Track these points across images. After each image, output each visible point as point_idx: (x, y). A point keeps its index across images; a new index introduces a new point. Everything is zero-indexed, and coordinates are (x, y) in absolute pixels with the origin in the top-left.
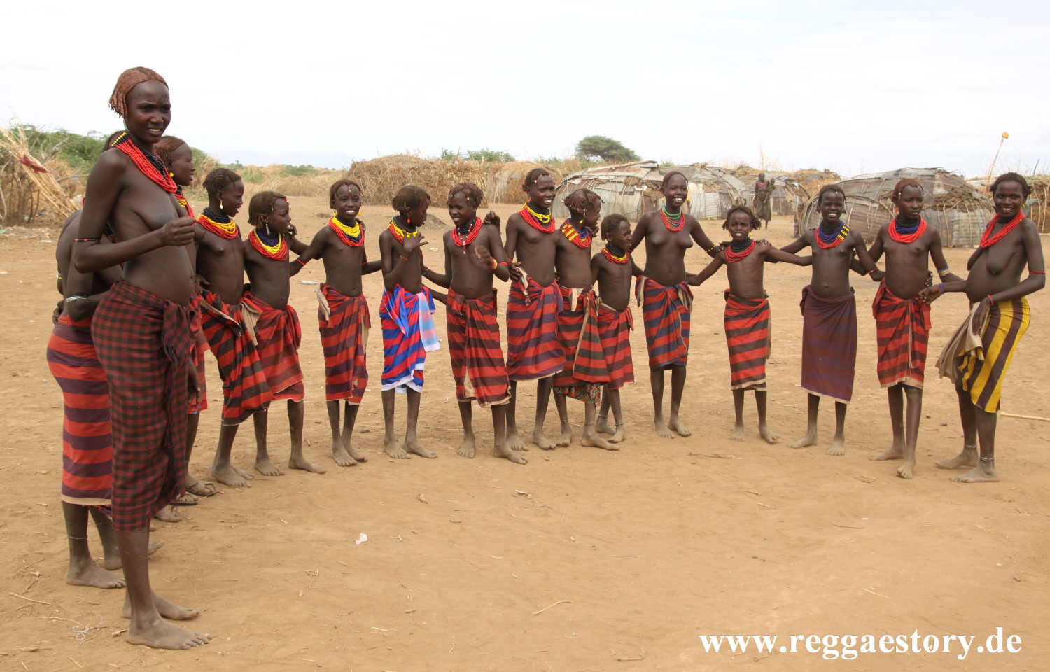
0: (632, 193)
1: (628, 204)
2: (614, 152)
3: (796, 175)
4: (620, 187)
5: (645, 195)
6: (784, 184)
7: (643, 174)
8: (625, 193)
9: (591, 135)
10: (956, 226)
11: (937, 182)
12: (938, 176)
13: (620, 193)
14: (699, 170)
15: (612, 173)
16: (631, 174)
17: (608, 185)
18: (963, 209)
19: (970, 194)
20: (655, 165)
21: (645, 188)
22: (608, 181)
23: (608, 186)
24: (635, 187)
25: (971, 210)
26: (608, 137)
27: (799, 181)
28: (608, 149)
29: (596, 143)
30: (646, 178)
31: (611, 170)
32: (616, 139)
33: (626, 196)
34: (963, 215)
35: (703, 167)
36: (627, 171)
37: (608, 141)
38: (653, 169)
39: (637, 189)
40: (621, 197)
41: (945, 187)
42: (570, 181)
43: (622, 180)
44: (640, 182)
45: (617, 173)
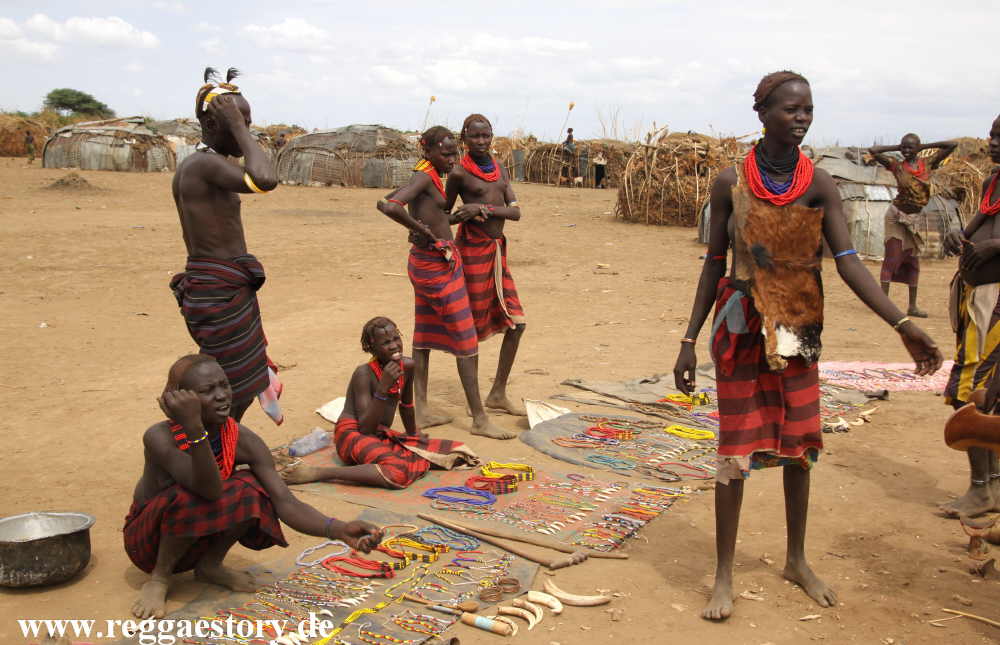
0: (122, 146)
1: (118, 156)
2: (85, 106)
3: (267, 130)
4: (110, 140)
5: (134, 147)
6: (258, 138)
7: (131, 128)
8: (116, 146)
9: (60, 87)
10: (394, 171)
11: (379, 136)
12: (379, 131)
13: (111, 145)
14: (181, 124)
15: (100, 127)
16: (120, 128)
17: (99, 137)
18: (399, 157)
19: (404, 146)
20: (142, 120)
21: (134, 141)
22: (99, 135)
23: (99, 139)
24: (125, 140)
25: (405, 158)
26: (78, 90)
27: (271, 135)
28: (79, 103)
29: (66, 96)
30: (134, 132)
31: (101, 125)
32: (87, 92)
33: (117, 149)
34: (398, 162)
35: (184, 122)
36: (116, 125)
37: (80, 94)
38: (140, 124)
39: (126, 141)
40: (112, 149)
41: (386, 140)
42: (61, 135)
43: (112, 133)
44: (129, 136)
45: (107, 127)
